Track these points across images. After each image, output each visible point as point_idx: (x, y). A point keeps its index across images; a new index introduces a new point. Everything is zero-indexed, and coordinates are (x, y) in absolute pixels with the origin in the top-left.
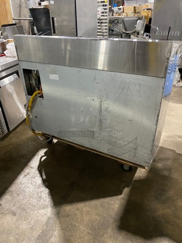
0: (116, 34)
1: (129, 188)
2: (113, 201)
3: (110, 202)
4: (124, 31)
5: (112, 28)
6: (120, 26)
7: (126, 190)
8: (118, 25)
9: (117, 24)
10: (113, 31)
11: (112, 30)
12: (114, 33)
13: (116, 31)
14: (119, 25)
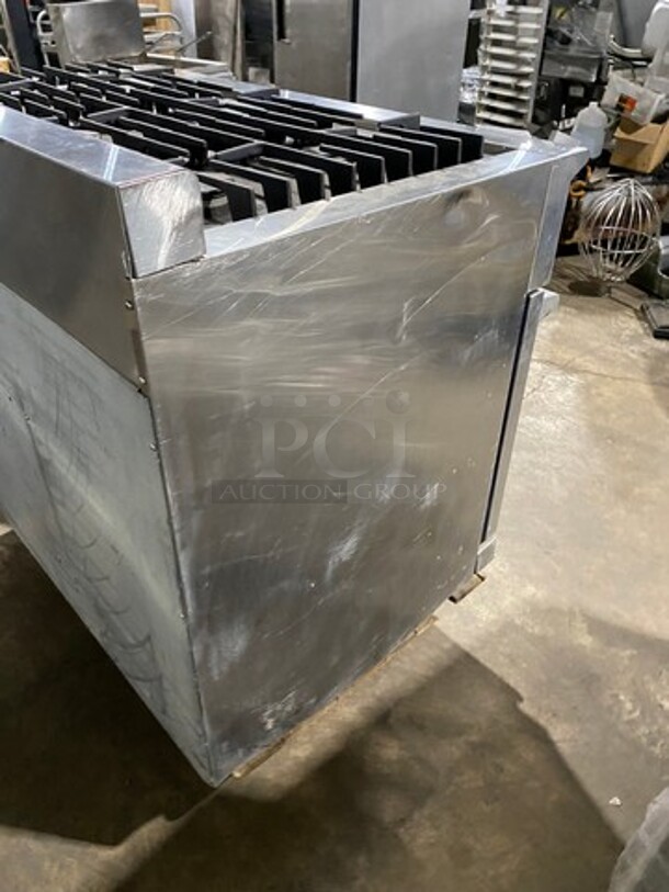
0: (580, 59)
1: (170, 824)
2: (61, 867)
3: (47, 864)
4: (616, 46)
5: (564, 30)
6: (603, 20)
7: (152, 831)
8: (593, 14)
9: (593, 9)
10: (566, 41)
11: (564, 35)
12: (573, 51)
13: (581, 42)
14: (600, 14)
